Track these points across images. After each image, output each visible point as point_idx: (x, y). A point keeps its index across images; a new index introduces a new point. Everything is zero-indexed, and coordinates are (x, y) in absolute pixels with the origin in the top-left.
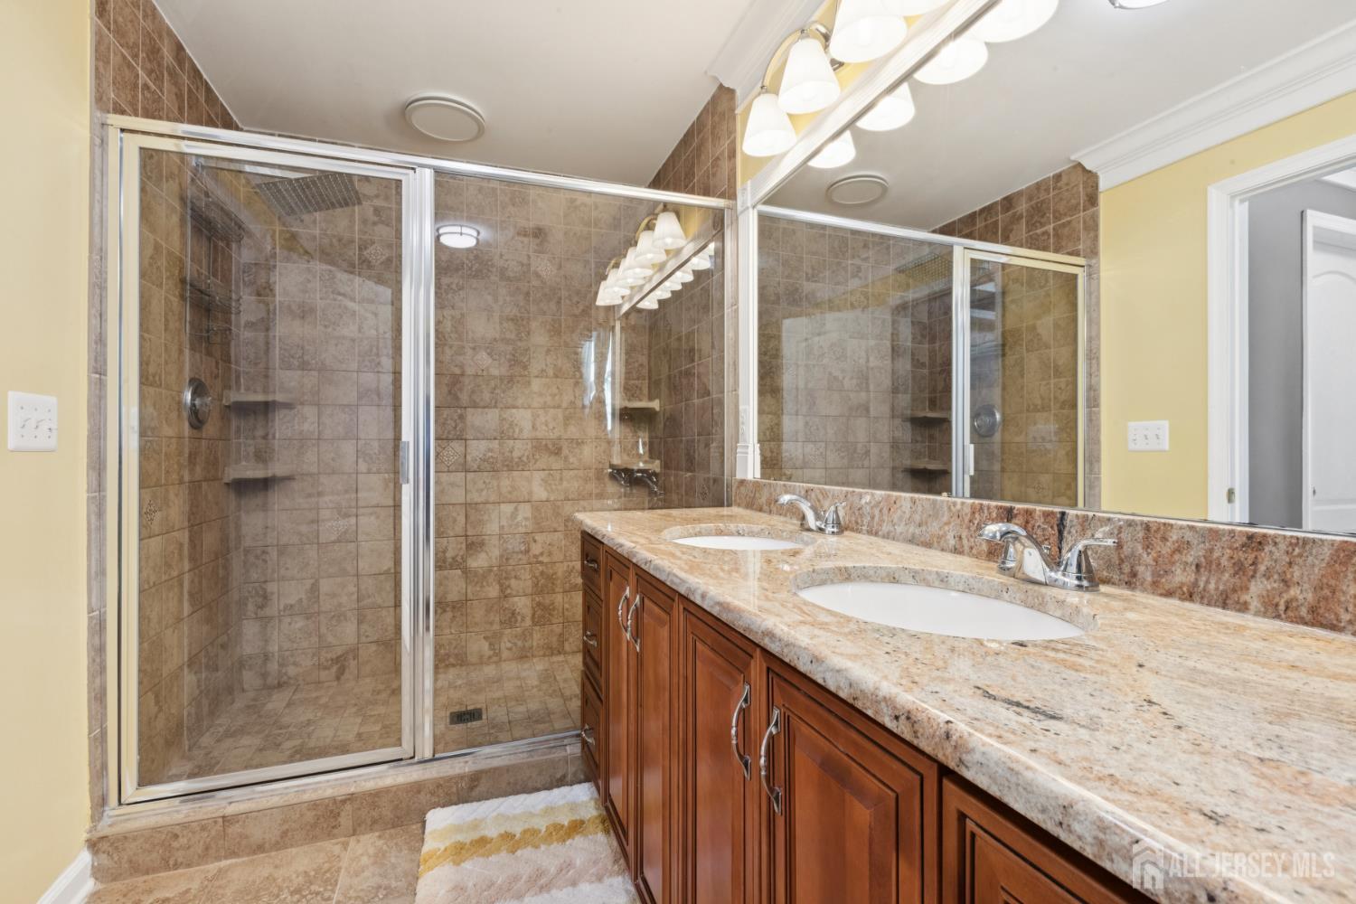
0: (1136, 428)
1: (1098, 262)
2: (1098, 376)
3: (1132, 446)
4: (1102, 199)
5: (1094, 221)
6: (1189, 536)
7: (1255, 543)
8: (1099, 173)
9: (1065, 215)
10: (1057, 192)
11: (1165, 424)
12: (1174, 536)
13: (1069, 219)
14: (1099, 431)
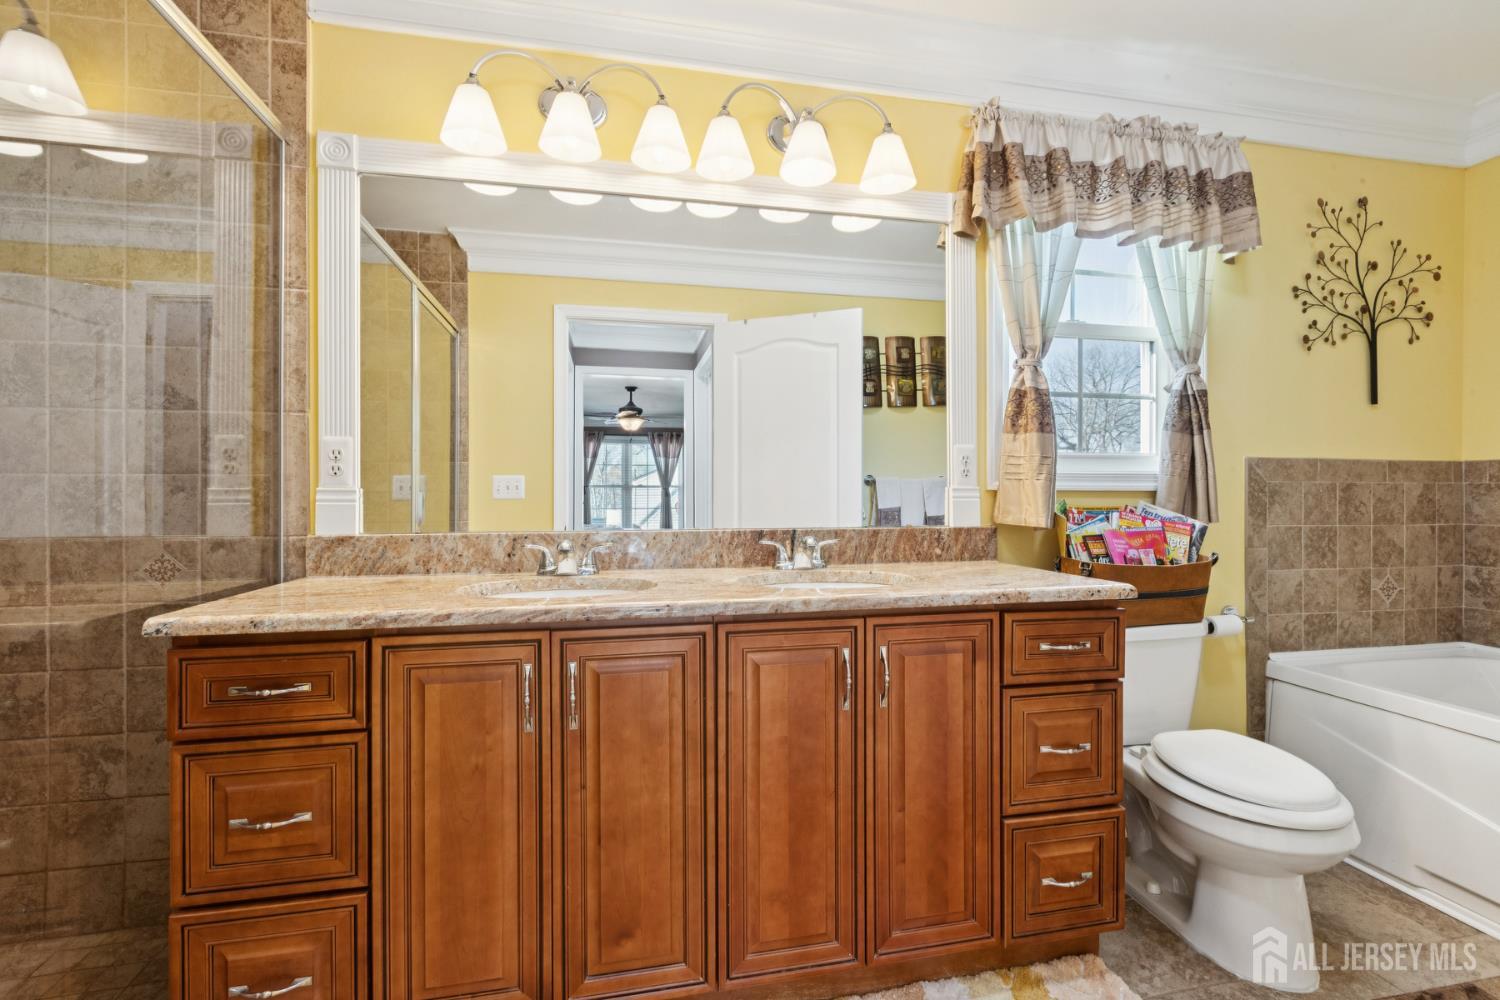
0: (500, 480)
1: (467, 332)
2: (467, 433)
3: (496, 495)
4: (470, 277)
5: (463, 294)
6: (853, 534)
7: (876, 533)
8: (468, 254)
9: (434, 276)
10: (423, 251)
11: (523, 478)
12: (847, 535)
13: (438, 282)
14: (467, 482)
